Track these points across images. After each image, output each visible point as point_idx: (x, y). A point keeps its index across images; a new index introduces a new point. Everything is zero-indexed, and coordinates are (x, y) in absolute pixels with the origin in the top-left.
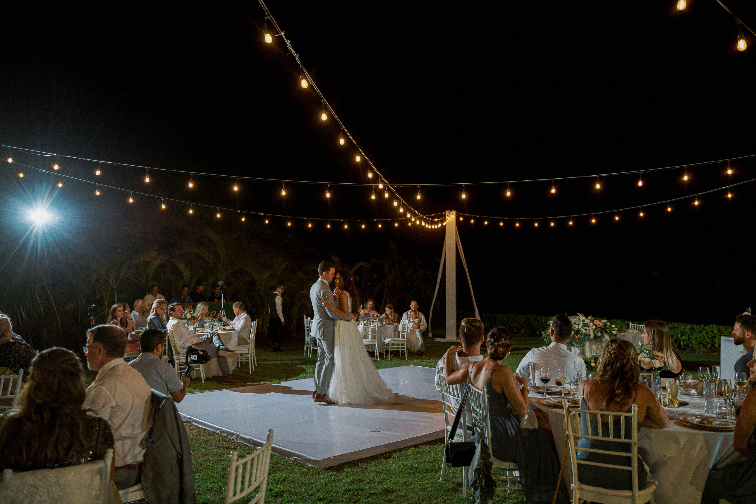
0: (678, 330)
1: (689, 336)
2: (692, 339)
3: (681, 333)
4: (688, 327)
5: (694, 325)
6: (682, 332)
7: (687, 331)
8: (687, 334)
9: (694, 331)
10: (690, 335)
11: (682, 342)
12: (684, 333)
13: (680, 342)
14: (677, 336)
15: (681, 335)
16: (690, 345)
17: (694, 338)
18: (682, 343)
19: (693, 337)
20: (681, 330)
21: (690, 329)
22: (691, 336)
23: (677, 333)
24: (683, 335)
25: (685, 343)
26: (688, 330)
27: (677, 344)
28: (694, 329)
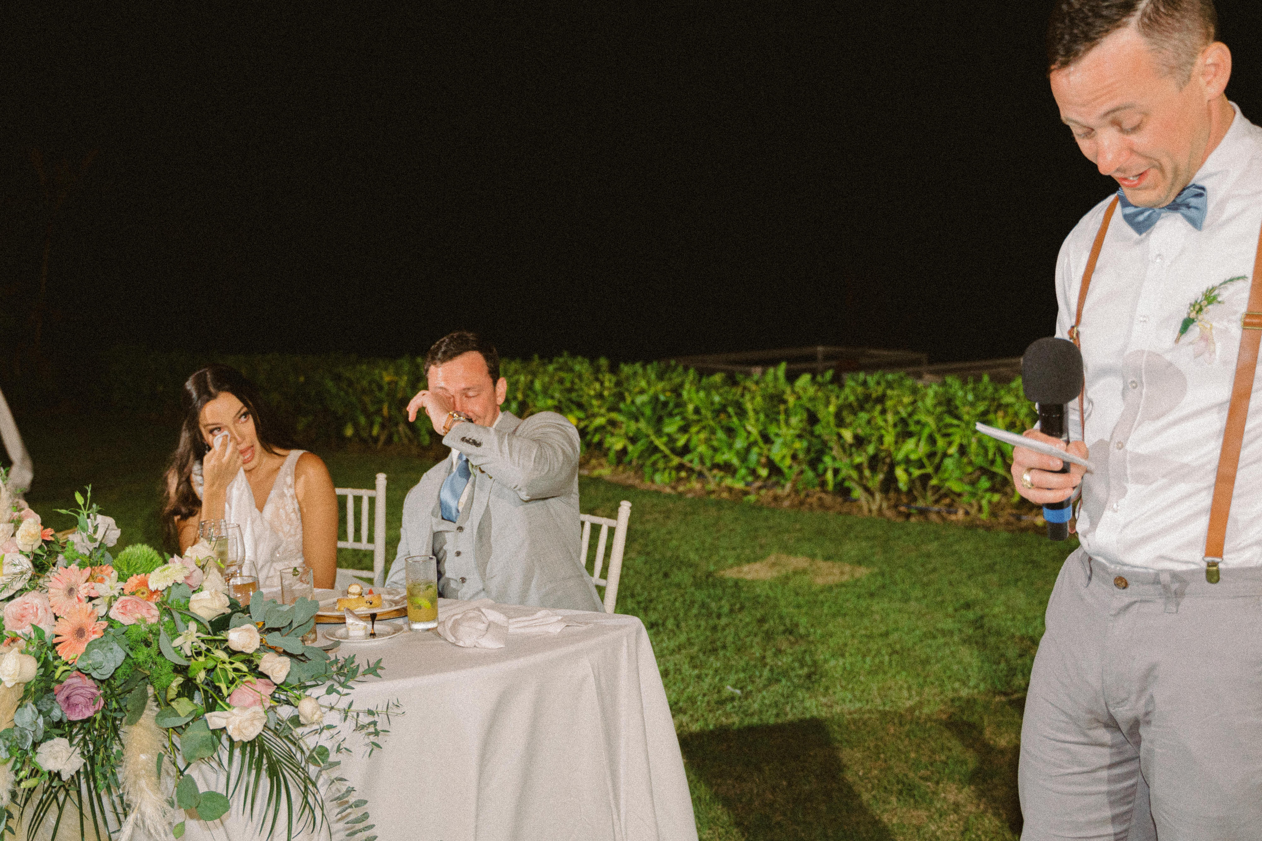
0: (883, 412)
1: (932, 440)
2: (945, 455)
3: (899, 429)
4: (931, 391)
5: (949, 379)
6: (904, 422)
7: (923, 418)
8: (926, 432)
9: (958, 418)
10: (938, 437)
11: (903, 466)
12: (913, 428)
13: (892, 466)
14: (881, 439)
15: (898, 436)
16: (934, 482)
17: (953, 450)
18: (900, 473)
19: (950, 444)
20: (897, 413)
21: (939, 409)
22: (941, 443)
23: (880, 428)
24: (905, 434)
25: (916, 473)
26: (929, 412)
27: (881, 476)
28: (957, 408)
